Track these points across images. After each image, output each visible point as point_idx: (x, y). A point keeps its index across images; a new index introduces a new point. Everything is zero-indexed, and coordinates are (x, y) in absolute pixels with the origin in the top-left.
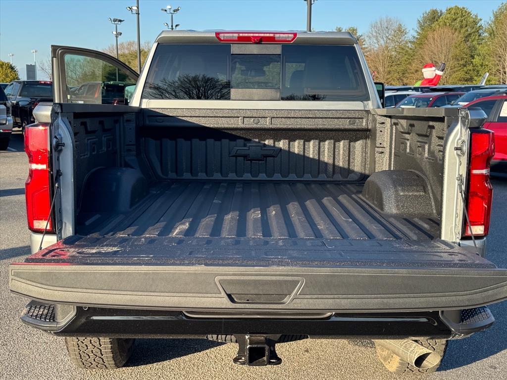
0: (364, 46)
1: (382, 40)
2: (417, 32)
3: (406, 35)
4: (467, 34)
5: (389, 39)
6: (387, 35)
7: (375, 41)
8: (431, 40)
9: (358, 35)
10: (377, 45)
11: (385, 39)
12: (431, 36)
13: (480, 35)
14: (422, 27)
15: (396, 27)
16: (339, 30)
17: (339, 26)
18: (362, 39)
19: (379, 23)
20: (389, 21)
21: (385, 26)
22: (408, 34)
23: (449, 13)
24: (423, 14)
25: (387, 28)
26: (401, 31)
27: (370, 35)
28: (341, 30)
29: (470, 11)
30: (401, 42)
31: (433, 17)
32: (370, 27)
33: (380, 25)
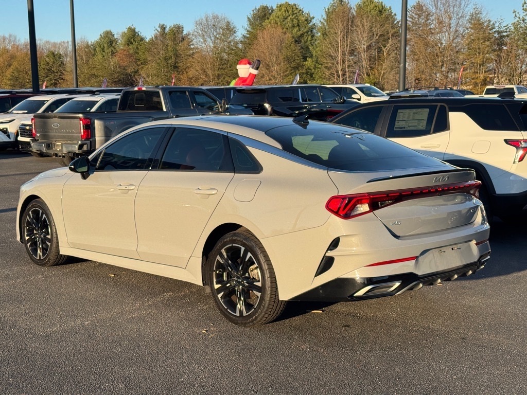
0: (192, 46)
1: (209, 40)
2: (248, 31)
3: (235, 35)
4: (299, 33)
5: (218, 38)
6: (215, 34)
7: (202, 40)
8: (261, 40)
9: (185, 33)
10: (203, 45)
11: (213, 38)
12: (260, 35)
13: (313, 36)
14: (251, 24)
15: (224, 25)
16: (163, 28)
17: (162, 24)
18: (189, 39)
19: (204, 20)
20: (215, 17)
21: (211, 23)
22: (237, 33)
23: (280, 11)
24: (253, 11)
25: (214, 26)
26: (229, 29)
27: (196, 33)
28: (165, 28)
29: (301, 8)
30: (230, 42)
31: (263, 15)
32: (195, 25)
33: (206, 22)
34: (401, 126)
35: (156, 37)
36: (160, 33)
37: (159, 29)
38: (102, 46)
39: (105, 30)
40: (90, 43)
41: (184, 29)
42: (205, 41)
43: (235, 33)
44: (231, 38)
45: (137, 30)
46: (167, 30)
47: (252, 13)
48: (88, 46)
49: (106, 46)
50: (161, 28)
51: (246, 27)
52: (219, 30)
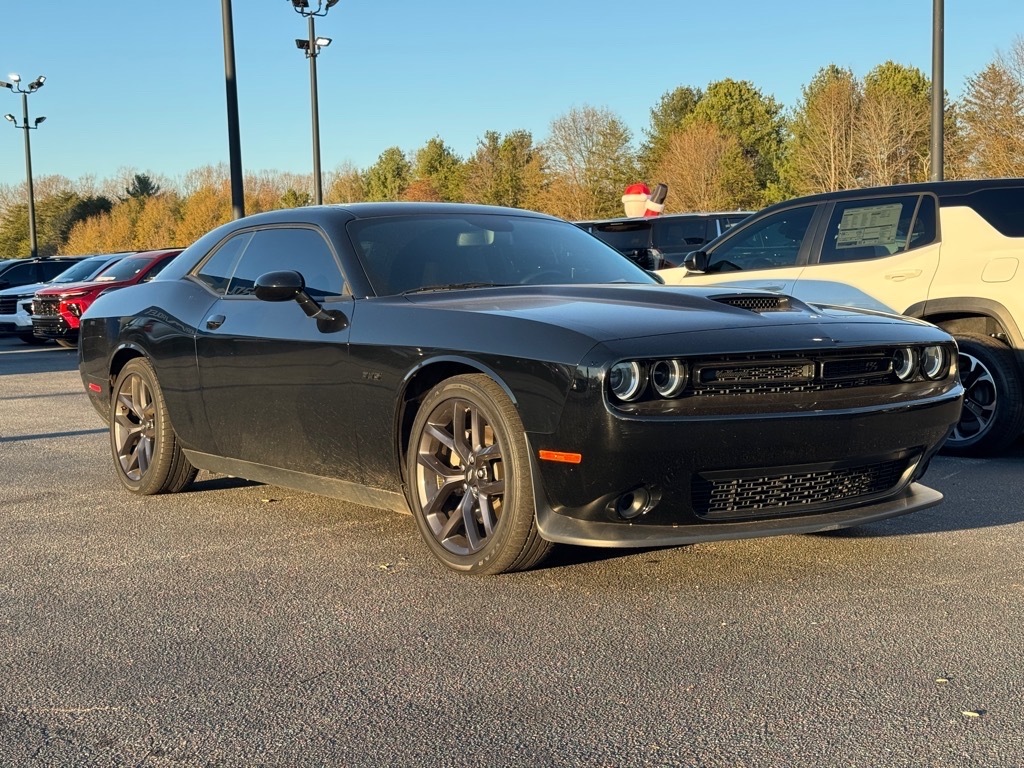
0: (547, 171)
1: (578, 156)
2: (653, 137)
3: (627, 144)
4: (754, 137)
5: (594, 153)
6: (590, 144)
7: (564, 158)
9: (534, 145)
10: (567, 167)
11: (585, 154)
12: (676, 142)
13: (780, 142)
14: (660, 121)
15: (604, 126)
16: (493, 138)
17: (491, 130)
18: (542, 156)
19: (569, 119)
20: (591, 114)
21: (581, 125)
22: (631, 141)
23: (715, 96)
24: (663, 98)
25: (588, 129)
26: (615, 135)
27: (553, 145)
28: (497, 138)
29: (757, 89)
30: (618, 159)
31: (683, 104)
32: (552, 130)
33: (571, 124)
34: (849, 241)
35: (480, 157)
36: (488, 149)
37: (486, 141)
38: (382, 178)
39: (388, 147)
40: (360, 172)
41: (533, 139)
42: (571, 159)
43: (627, 141)
44: (620, 152)
45: (445, 145)
46: (501, 141)
47: (660, 101)
48: (356, 179)
49: (389, 176)
50: (490, 139)
51: (649, 129)
52: (597, 137)
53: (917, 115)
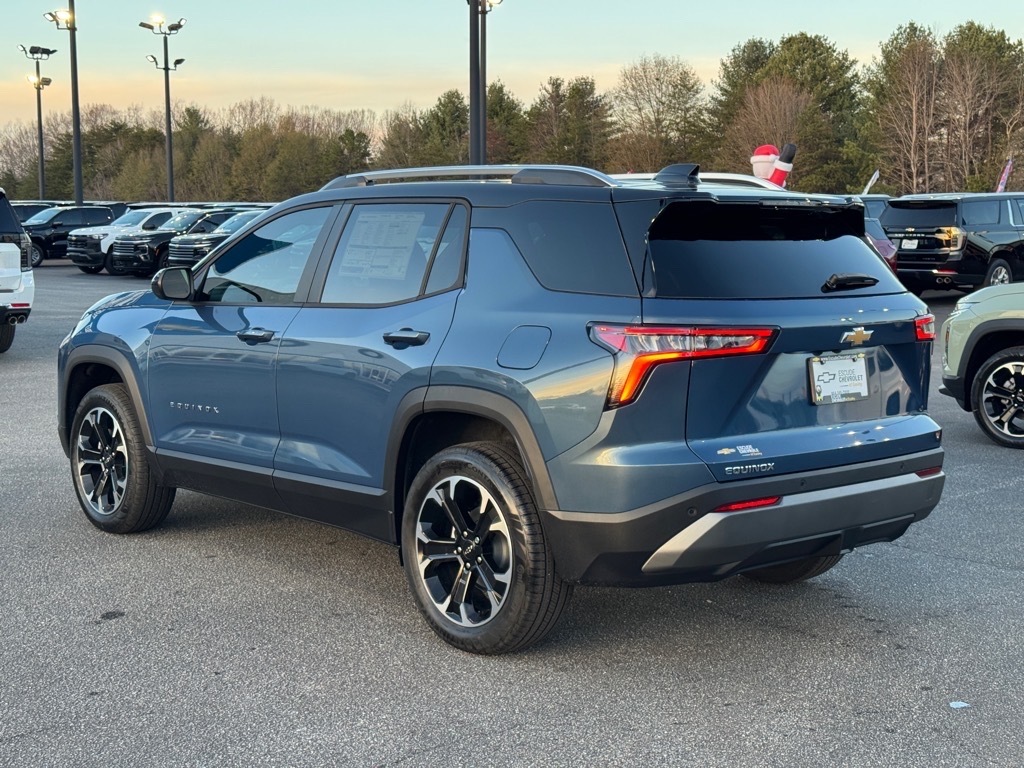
0: (609, 119)
1: (647, 105)
2: (722, 89)
3: (698, 96)
4: (826, 92)
5: (663, 104)
6: (659, 95)
7: (633, 108)
8: (752, 106)
9: (598, 92)
10: (636, 116)
11: (654, 103)
12: (750, 96)
15: (676, 77)
16: (556, 84)
17: (555, 76)
18: (606, 104)
19: (640, 69)
20: (661, 64)
21: (652, 74)
22: (702, 92)
23: (788, 50)
24: (733, 51)
25: (657, 79)
26: (685, 86)
27: (623, 94)
28: (560, 85)
29: (831, 44)
30: (687, 110)
31: (753, 60)
32: (622, 79)
33: (642, 74)
35: (543, 103)
36: (552, 96)
37: (549, 88)
38: (442, 122)
39: (447, 90)
40: (418, 115)
41: (596, 87)
42: (639, 108)
43: (697, 92)
44: (691, 103)
45: (505, 90)
46: (564, 89)
47: (731, 53)
48: (415, 120)
49: (447, 119)
50: (553, 84)
51: (718, 80)
52: (667, 87)
53: (1001, 76)
